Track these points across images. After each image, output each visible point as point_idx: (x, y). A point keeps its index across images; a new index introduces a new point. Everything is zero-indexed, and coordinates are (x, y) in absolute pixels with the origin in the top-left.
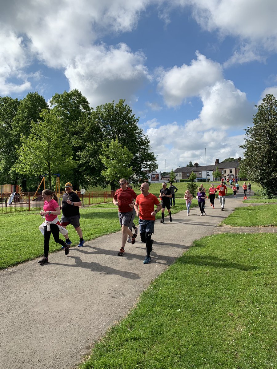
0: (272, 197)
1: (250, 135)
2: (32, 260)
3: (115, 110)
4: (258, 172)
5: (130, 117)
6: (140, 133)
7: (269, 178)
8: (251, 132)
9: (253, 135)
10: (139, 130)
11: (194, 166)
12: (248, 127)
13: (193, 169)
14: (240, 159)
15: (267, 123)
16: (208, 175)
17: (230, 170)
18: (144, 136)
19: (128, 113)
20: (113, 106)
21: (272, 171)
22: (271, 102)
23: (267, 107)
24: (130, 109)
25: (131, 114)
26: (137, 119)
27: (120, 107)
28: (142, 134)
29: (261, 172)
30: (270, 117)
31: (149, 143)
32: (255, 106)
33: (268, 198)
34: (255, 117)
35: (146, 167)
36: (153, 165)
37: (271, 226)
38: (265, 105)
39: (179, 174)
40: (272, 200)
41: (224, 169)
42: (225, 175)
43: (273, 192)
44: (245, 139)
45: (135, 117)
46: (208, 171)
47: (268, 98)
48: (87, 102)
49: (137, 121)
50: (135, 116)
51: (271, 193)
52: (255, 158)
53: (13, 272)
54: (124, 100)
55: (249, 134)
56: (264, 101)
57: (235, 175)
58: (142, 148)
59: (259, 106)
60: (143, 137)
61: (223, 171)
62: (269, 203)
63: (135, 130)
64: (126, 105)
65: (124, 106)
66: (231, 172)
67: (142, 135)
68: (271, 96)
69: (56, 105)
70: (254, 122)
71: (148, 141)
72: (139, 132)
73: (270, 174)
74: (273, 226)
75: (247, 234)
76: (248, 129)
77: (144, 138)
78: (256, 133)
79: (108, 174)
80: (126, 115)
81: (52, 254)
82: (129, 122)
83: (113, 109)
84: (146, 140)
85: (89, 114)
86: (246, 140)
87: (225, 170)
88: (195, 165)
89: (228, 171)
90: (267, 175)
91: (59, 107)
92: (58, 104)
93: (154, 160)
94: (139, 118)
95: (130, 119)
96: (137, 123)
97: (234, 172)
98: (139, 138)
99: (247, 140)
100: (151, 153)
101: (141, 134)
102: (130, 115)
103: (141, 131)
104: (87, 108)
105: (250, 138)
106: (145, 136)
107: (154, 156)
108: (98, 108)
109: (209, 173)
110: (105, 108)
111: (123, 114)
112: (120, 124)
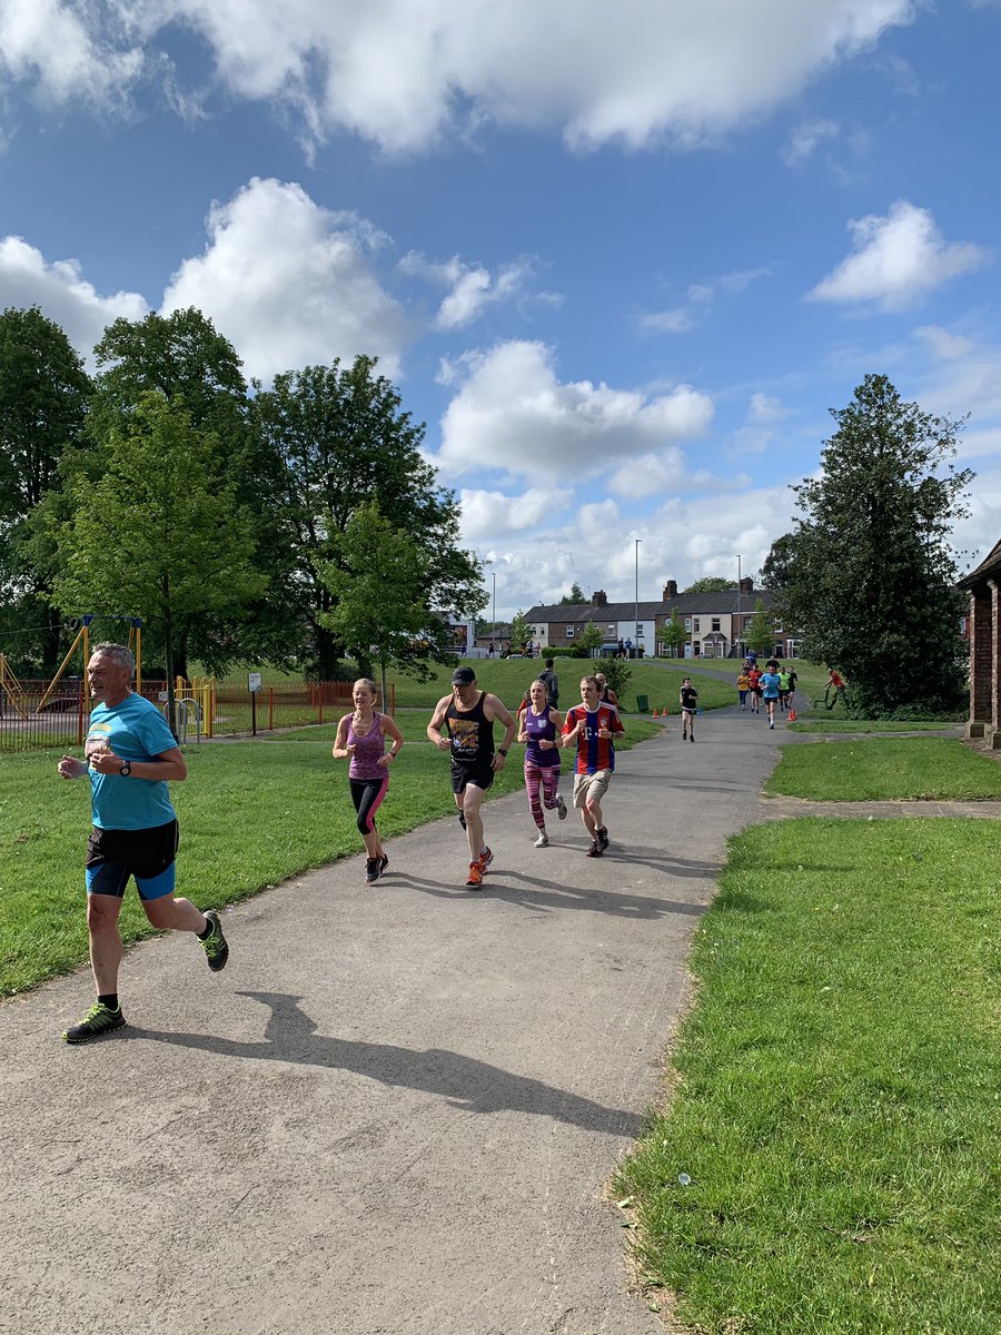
0: (877, 713)
1: (811, 507)
2: (277, 885)
3: (342, 392)
4: (836, 633)
5: (395, 420)
6: (427, 480)
7: (870, 653)
8: (814, 498)
9: (822, 507)
10: (423, 468)
11: (588, 603)
12: (806, 481)
13: (588, 612)
14: (747, 584)
15: (870, 470)
16: (639, 634)
17: (714, 620)
18: (442, 490)
19: (387, 405)
20: (331, 378)
21: (883, 629)
22: (879, 402)
23: (868, 415)
24: (396, 393)
25: (398, 411)
26: (418, 431)
27: (357, 384)
28: (435, 484)
29: (845, 631)
30: (876, 453)
31: (458, 519)
32: (830, 410)
33: (865, 719)
34: (830, 447)
35: (445, 602)
36: (470, 596)
37: (927, 799)
38: (860, 411)
39: (538, 627)
40: (879, 722)
41: (694, 617)
42: (695, 638)
43: (881, 697)
44: (794, 520)
45: (407, 423)
46: (640, 623)
47: (870, 385)
48: (233, 357)
49: (417, 435)
50: (409, 418)
51: (876, 700)
52: (826, 582)
53: (258, 918)
54: (371, 358)
55: (807, 502)
56: (858, 396)
57: (729, 636)
58: (435, 534)
59: (842, 413)
60: (436, 496)
61: (689, 625)
62: (879, 734)
63: (413, 468)
64: (382, 379)
65: (374, 381)
66: (716, 627)
67: (434, 489)
68: (880, 381)
69: (120, 361)
70: (823, 465)
71: (456, 509)
72: (424, 477)
73: (873, 636)
75: (874, 821)
76: (805, 485)
77: (440, 499)
78: (830, 501)
80: (381, 414)
81: (322, 872)
82: (388, 439)
83: (332, 388)
84: (448, 507)
85: (243, 401)
86: (798, 525)
87: (697, 620)
88: (594, 597)
89: (706, 622)
90: (864, 642)
91: (126, 369)
92: (124, 358)
93: (477, 577)
94: (424, 425)
95: (390, 427)
96: (417, 444)
97: (726, 629)
98: (425, 499)
99: (802, 523)
100: (467, 554)
101: (431, 484)
102: (397, 413)
103: (431, 474)
104: (231, 376)
105: (812, 518)
106: (445, 493)
107: (475, 563)
108: (281, 381)
109: (641, 627)
110: (303, 383)
111: (369, 410)
112: (357, 443)
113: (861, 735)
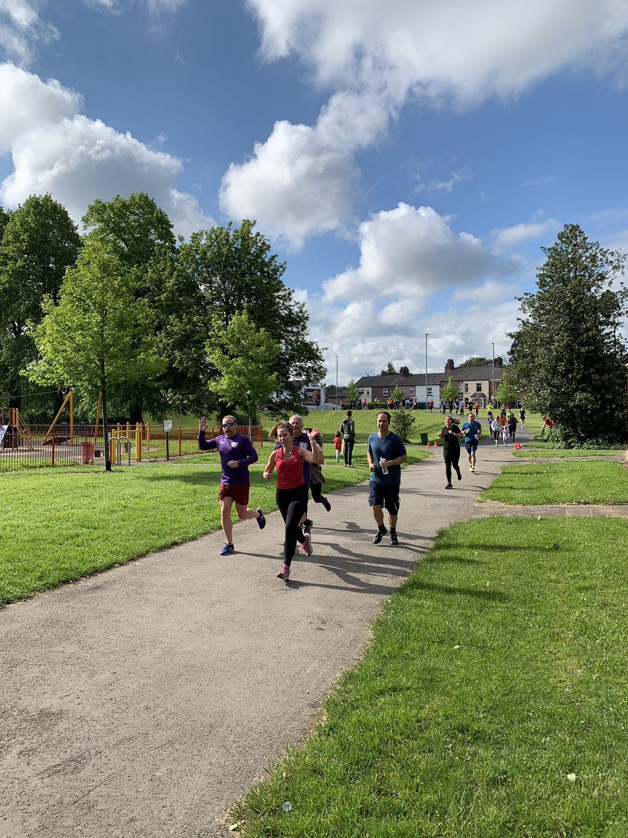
0: (572, 444)
1: (530, 311)
2: (121, 564)
3: (234, 243)
4: (545, 393)
5: (266, 260)
6: (288, 297)
7: (568, 406)
8: (531, 305)
9: (537, 310)
10: (285, 290)
11: (398, 374)
12: (526, 294)
13: (397, 380)
14: (499, 361)
15: (567, 286)
16: (429, 394)
17: (478, 384)
18: (297, 304)
19: (262, 251)
20: (227, 234)
21: (576, 390)
22: (574, 242)
23: (567, 251)
24: (267, 243)
25: (269, 254)
26: (282, 267)
27: (243, 238)
28: (293, 300)
29: (551, 391)
30: (572, 275)
31: (307, 322)
32: (542, 248)
33: (565, 448)
34: (542, 272)
35: (299, 375)
36: (315, 371)
37: (585, 503)
38: (561, 248)
39: (365, 390)
40: (574, 451)
41: (465, 382)
42: (465, 396)
43: (575, 433)
44: (518, 319)
45: (275, 262)
46: (429, 387)
47: (568, 231)
48: (167, 223)
49: (281, 269)
50: (276, 259)
51: (572, 436)
52: (539, 360)
54: (252, 222)
55: (527, 308)
56: (560, 239)
57: (487, 396)
58: (292, 332)
59: (549, 249)
60: (293, 308)
61: (462, 388)
62: (569, 459)
63: (278, 290)
64: (258, 234)
65: (253, 235)
66: (479, 389)
67: (292, 303)
68: (575, 228)
69: (98, 226)
70: (537, 283)
71: (306, 316)
72: (285, 296)
73: (569, 396)
74: (588, 503)
75: (541, 519)
76: (525, 297)
77: (295, 309)
78: (542, 307)
79: (224, 387)
80: (258, 256)
81: (157, 555)
82: (263, 272)
83: (227, 240)
84: (300, 315)
85: (173, 250)
86: (520, 322)
87: (467, 385)
88: (400, 371)
89: (472, 386)
90: (564, 398)
91: (103, 231)
92: (101, 224)
93: (319, 358)
94: (285, 263)
95: (264, 264)
96: (281, 275)
97: (485, 390)
98: (285, 309)
99: (523, 322)
100: (312, 344)
101: (290, 300)
102: (267, 256)
103: (290, 294)
104: (167, 235)
105: (529, 318)
106: (299, 305)
107: (317, 349)
108: (195, 237)
109: (431, 389)
110: (211, 238)
111: (250, 254)
112: (243, 274)
113: (557, 459)
